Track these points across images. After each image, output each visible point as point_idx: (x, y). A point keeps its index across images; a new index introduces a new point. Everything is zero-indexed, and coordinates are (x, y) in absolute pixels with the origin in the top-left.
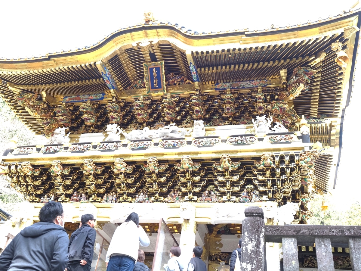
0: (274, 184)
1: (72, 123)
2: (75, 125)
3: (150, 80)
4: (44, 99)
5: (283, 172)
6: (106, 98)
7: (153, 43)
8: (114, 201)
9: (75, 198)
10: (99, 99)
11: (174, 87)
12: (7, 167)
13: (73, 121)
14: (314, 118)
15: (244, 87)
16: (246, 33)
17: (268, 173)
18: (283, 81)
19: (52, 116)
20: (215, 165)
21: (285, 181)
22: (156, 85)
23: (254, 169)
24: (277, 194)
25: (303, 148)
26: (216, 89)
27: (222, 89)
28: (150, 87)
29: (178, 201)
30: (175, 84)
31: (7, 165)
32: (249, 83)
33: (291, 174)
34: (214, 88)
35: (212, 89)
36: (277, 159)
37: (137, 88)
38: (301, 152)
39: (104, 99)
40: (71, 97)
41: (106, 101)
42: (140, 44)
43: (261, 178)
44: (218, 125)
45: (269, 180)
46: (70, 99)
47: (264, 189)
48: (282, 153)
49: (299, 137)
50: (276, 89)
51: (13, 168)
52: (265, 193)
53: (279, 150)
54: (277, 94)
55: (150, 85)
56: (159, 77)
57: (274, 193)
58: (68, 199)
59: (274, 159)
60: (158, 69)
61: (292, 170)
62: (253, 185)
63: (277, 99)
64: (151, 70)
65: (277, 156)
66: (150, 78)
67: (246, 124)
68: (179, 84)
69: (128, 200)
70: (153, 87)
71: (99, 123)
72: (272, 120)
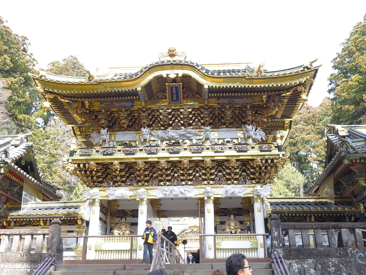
0: (260, 174)
1: (109, 123)
2: (111, 124)
3: (170, 95)
4: (87, 107)
5: (266, 168)
6: (136, 106)
7: (179, 75)
8: (157, 185)
9: (129, 183)
10: (130, 107)
11: (187, 100)
12: (76, 166)
13: (109, 122)
14: (278, 119)
15: (237, 103)
16: (246, 78)
17: (258, 169)
18: (264, 103)
19: (93, 119)
20: (226, 163)
21: (267, 173)
22: (175, 99)
23: (249, 165)
24: (261, 180)
25: (279, 155)
26: (218, 104)
27: (223, 104)
28: (171, 100)
29: (200, 184)
30: (188, 98)
31: (76, 164)
32: (240, 100)
33: (271, 169)
34: (216, 102)
35: (215, 103)
36: (264, 162)
37: (159, 99)
38: (277, 157)
39: (135, 107)
40: (107, 104)
41: (136, 108)
42: (169, 75)
43: (252, 170)
44: (219, 128)
45: (257, 172)
46: (105, 105)
47: (254, 177)
48: (266, 157)
49: (276, 147)
50: (259, 106)
51: (81, 166)
52: (254, 179)
53: (265, 155)
54: (259, 111)
55: (171, 99)
56: (177, 94)
57: (259, 179)
58: (123, 184)
59: (262, 161)
60: (177, 88)
61: (272, 167)
62: (246, 173)
63: (259, 114)
64: (172, 88)
65: (264, 159)
66: (170, 93)
67: (237, 128)
68: (191, 98)
69: (167, 184)
70: (172, 100)
71: (130, 124)
72: (255, 127)
